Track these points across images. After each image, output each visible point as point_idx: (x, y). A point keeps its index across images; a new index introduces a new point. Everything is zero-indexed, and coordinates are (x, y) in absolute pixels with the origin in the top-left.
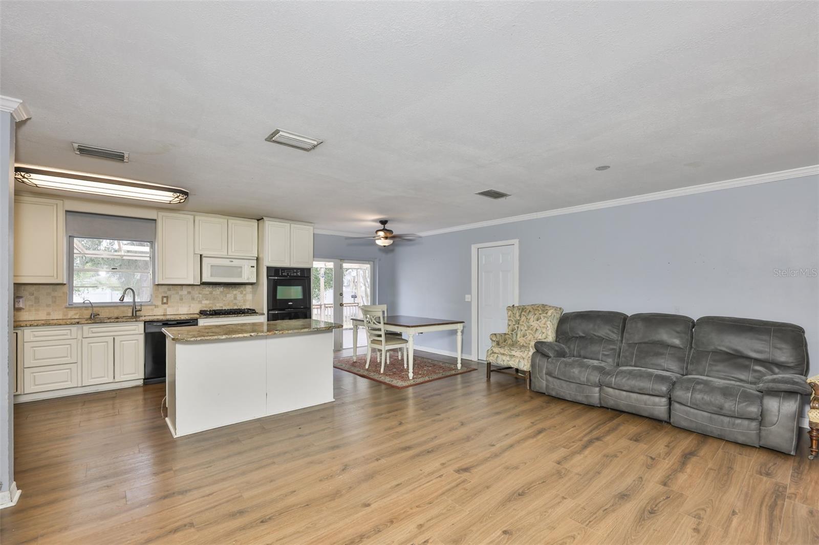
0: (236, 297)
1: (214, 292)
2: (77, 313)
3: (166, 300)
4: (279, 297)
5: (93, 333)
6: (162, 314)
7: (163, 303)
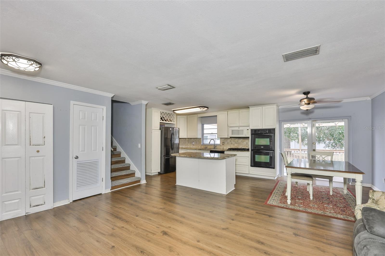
2: (203, 147)
3: (223, 143)
6: (222, 149)
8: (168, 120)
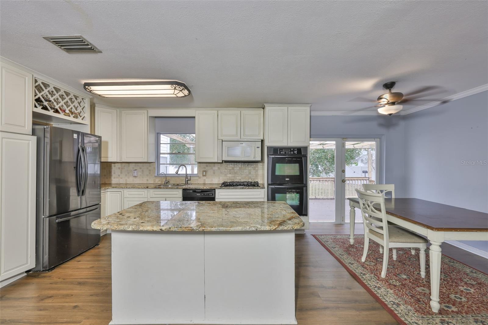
0: (251, 172)
1: (235, 168)
2: (160, 181)
3: (204, 173)
4: (277, 173)
5: (156, 195)
6: (203, 183)
7: (203, 176)
8: (64, 111)
